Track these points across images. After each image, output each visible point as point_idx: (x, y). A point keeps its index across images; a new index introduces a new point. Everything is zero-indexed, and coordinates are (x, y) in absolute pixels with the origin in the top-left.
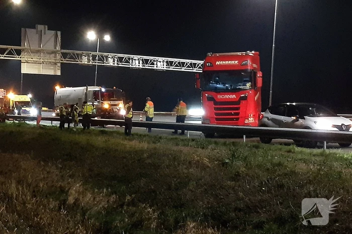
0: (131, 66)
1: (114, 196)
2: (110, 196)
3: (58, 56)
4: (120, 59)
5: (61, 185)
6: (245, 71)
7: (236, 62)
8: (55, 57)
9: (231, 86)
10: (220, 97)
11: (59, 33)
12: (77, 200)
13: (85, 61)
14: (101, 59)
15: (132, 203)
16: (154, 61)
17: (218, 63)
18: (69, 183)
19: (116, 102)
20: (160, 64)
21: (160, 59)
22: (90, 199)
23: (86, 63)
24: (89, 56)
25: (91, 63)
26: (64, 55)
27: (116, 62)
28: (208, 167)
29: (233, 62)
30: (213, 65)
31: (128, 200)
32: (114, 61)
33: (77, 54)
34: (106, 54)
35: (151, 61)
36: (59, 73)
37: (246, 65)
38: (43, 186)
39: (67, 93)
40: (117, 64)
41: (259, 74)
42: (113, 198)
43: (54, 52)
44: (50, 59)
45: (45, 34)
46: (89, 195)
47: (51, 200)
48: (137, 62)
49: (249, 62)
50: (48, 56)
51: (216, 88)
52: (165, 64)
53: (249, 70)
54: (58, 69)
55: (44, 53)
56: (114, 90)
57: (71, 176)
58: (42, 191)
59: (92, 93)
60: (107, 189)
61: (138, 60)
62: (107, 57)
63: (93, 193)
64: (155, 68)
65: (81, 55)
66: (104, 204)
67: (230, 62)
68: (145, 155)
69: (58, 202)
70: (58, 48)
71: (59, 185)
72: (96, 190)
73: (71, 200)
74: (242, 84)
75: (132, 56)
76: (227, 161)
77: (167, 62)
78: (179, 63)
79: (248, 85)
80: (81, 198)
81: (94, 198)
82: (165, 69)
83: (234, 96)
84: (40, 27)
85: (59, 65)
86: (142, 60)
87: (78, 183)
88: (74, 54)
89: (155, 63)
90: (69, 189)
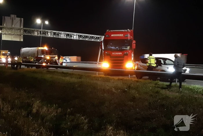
0: (60, 37)
1: (60, 109)
2: (57, 109)
3: (22, 31)
4: (55, 34)
5: (28, 102)
6: (127, 40)
7: (122, 35)
8: (20, 31)
9: (119, 48)
10: (113, 53)
11: (22, 19)
12: (38, 111)
13: (36, 34)
14: (44, 33)
15: (71, 114)
16: (72, 35)
17: (112, 35)
18: (32, 101)
19: (54, 56)
20: (75, 36)
21: (75, 34)
22: (46, 111)
23: (37, 35)
24: (38, 32)
25: (39, 35)
26: (25, 31)
27: (52, 35)
28: (115, 93)
29: (120, 35)
30: (110, 36)
31: (69, 111)
32: (51, 34)
33: (32, 31)
34: (47, 31)
35: (70, 35)
36: (22, 40)
37: (127, 37)
38: (17, 102)
39: (27, 51)
40: (53, 36)
41: (134, 42)
42: (59, 110)
43: (20, 29)
44: (17, 33)
45: (15, 19)
46: (45, 108)
47: (23, 110)
48: (63, 35)
49: (129, 35)
50: (17, 31)
51: (111, 48)
52: (78, 36)
53: (129, 40)
54: (22, 38)
55: (14, 30)
56: (53, 49)
57: (33, 97)
58: (17, 105)
59: (41, 51)
60: (56, 105)
61: (64, 34)
62: (47, 32)
63: (47, 107)
64: (72, 38)
65: (34, 31)
66: (54, 114)
67: (119, 35)
68: (76, 85)
69: (27, 112)
70: (22, 27)
71: (27, 102)
72: (49, 105)
73: (34, 110)
74: (124, 47)
75: (60, 32)
76: (126, 90)
77: (79, 35)
78: (85, 36)
79: (128, 47)
80: (40, 110)
81: (48, 110)
82: (78, 39)
83: (121, 53)
84: (12, 16)
85: (22, 36)
86: (66, 34)
87: (38, 101)
88: (30, 30)
89: (73, 36)
90: (33, 104)
